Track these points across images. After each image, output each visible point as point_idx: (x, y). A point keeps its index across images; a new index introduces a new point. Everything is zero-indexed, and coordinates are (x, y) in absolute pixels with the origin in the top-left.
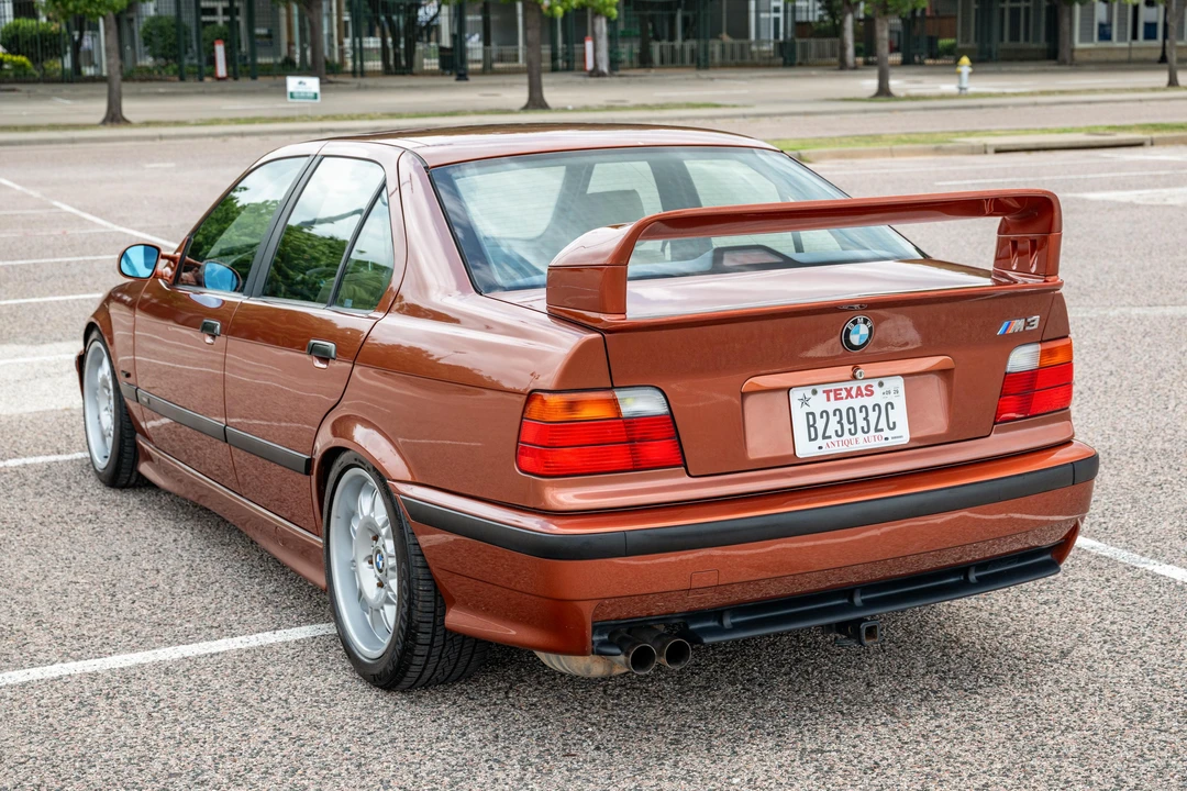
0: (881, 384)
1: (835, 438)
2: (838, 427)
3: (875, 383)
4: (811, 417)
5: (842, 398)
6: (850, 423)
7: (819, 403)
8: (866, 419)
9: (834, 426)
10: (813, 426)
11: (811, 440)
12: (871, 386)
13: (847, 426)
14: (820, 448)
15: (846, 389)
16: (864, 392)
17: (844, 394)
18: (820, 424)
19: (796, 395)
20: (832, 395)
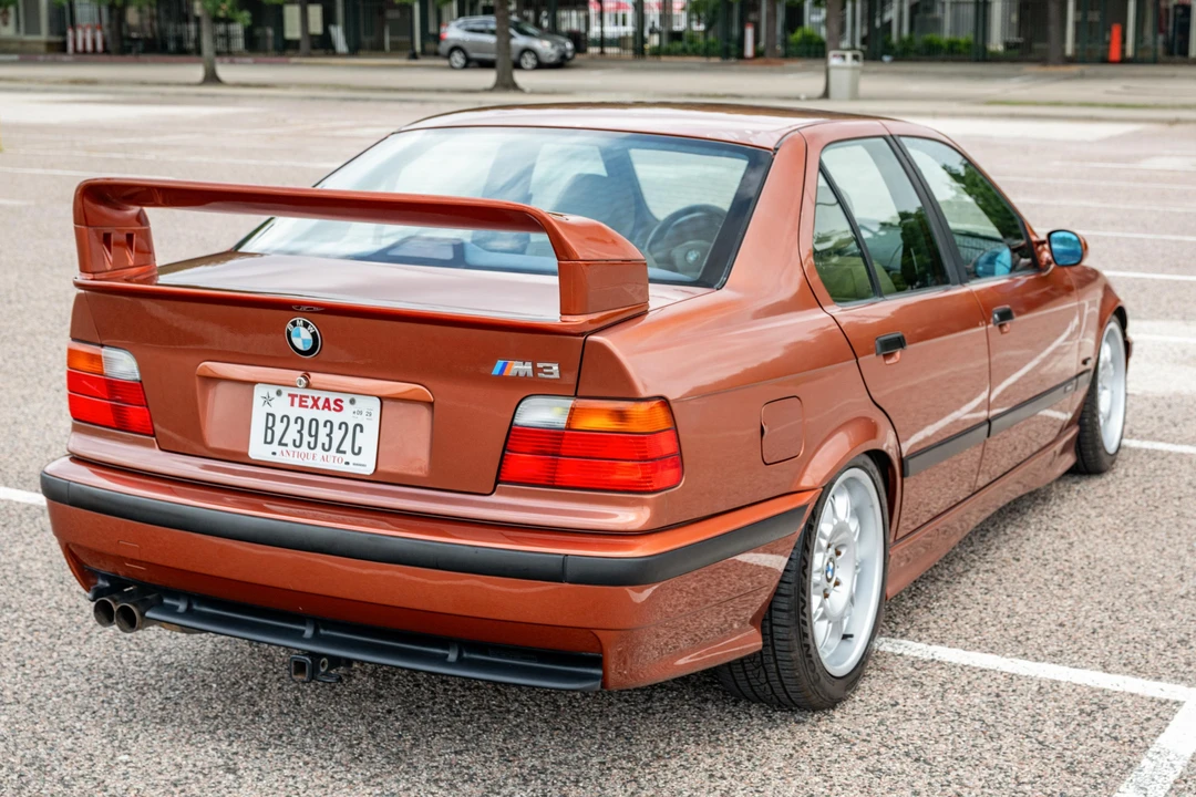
0: (352, 402)
1: (291, 447)
2: (297, 437)
3: (346, 398)
4: (271, 418)
5: (307, 407)
6: (310, 435)
7: (281, 406)
8: (329, 435)
9: (292, 434)
10: (271, 428)
11: (266, 442)
12: (341, 401)
13: (306, 438)
14: (274, 453)
15: (313, 398)
16: (332, 406)
17: (310, 402)
18: (279, 428)
19: (260, 392)
20: (297, 400)
